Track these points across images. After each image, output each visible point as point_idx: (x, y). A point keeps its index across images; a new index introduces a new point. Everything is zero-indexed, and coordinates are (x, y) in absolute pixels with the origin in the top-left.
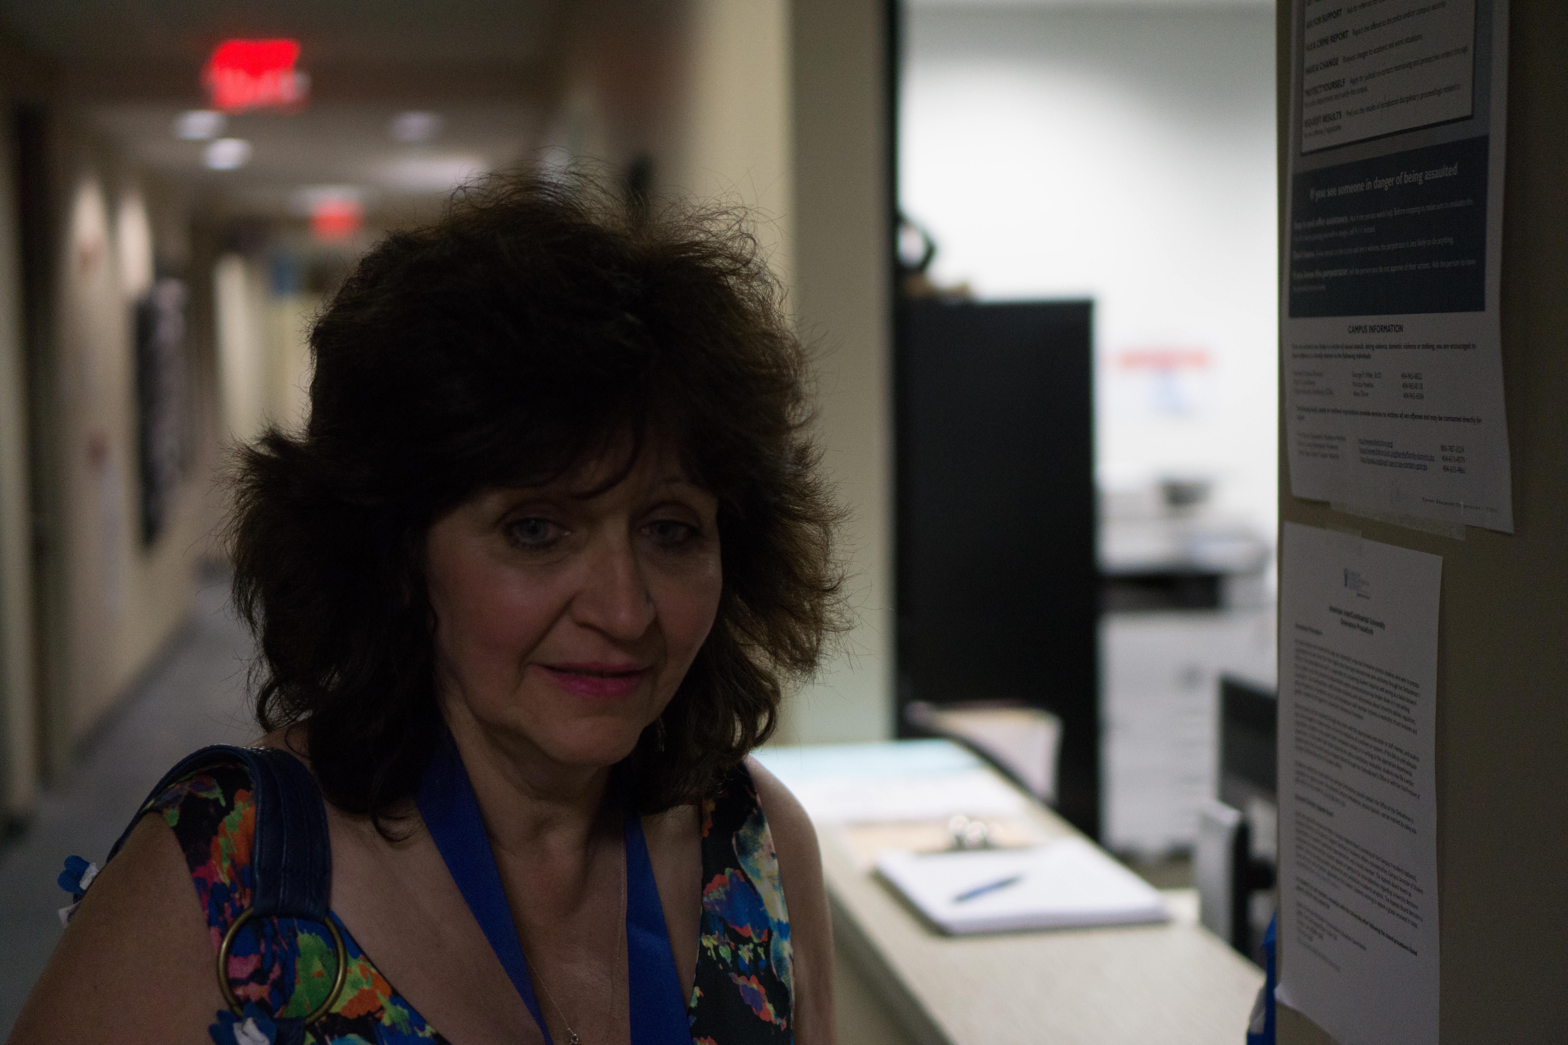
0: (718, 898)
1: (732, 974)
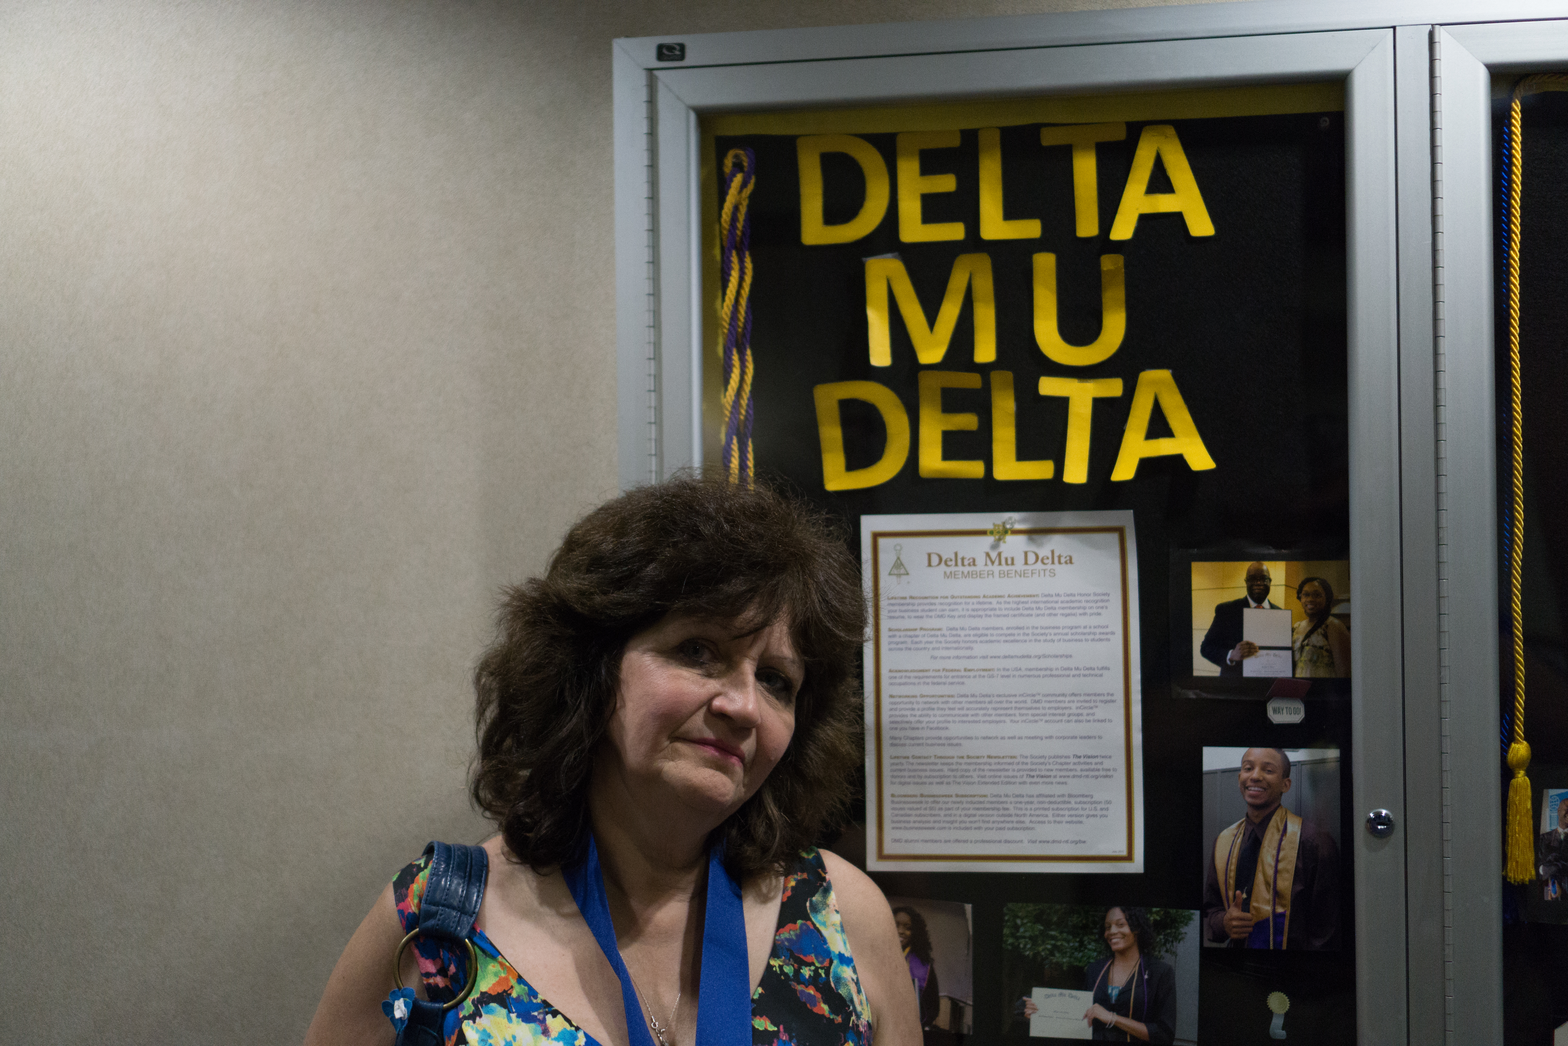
0: (788, 937)
1: (794, 984)
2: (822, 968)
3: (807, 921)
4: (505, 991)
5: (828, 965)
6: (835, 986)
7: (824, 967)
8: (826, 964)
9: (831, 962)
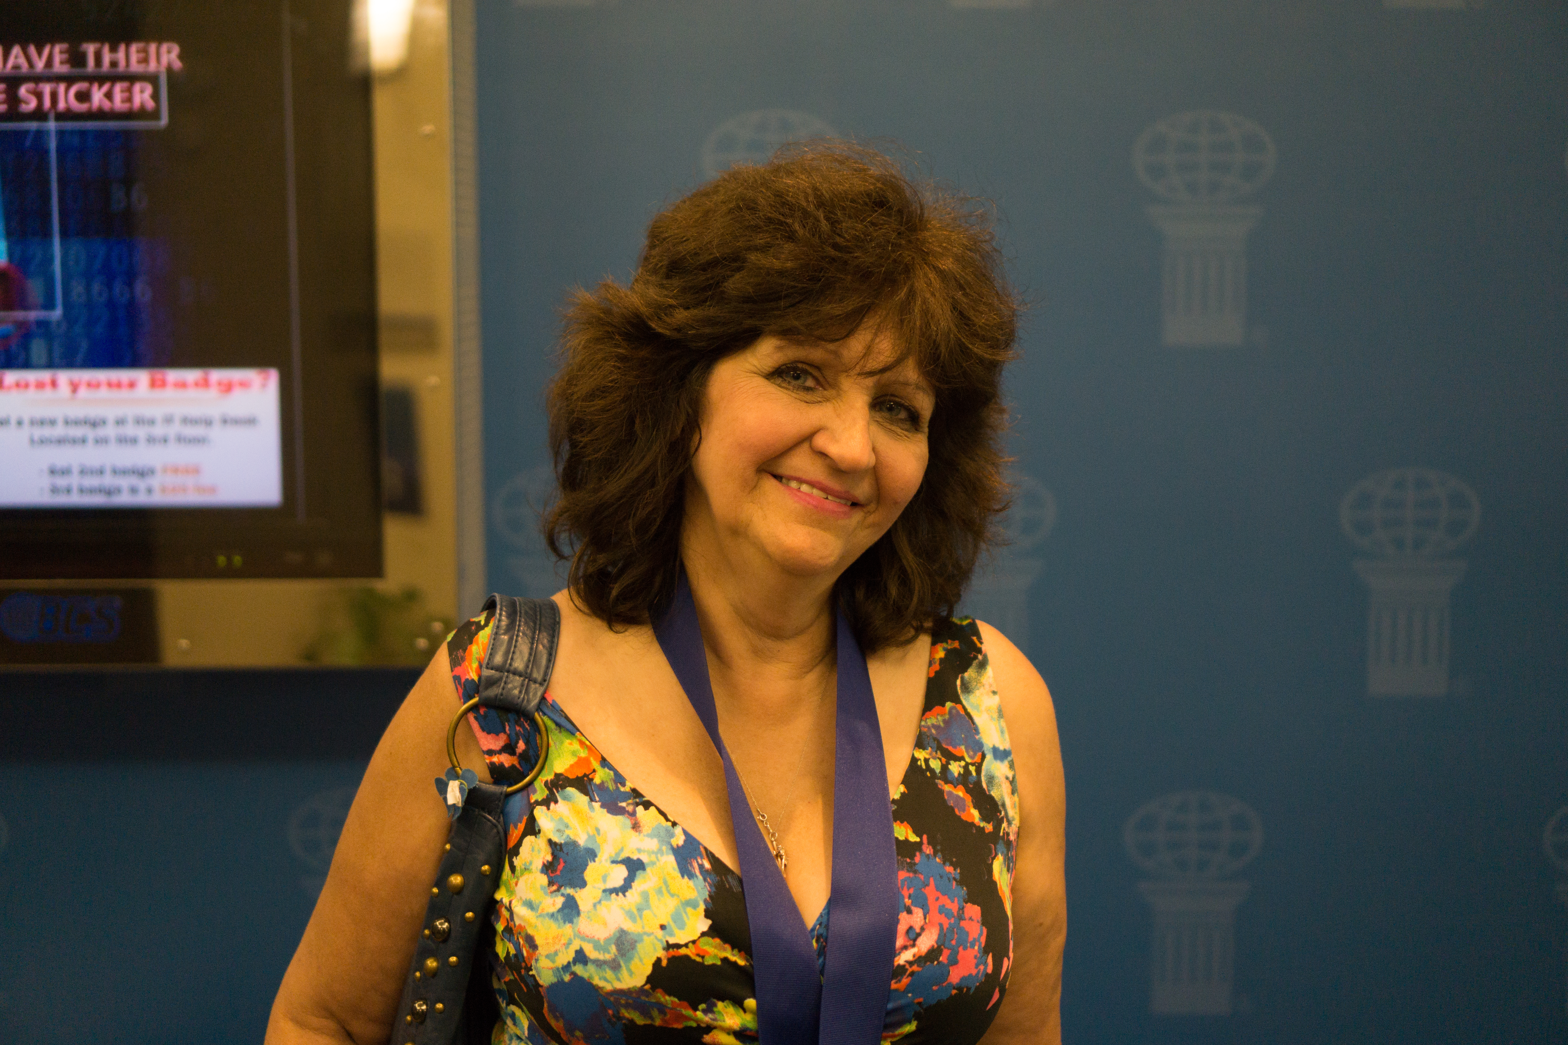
0: (935, 723)
1: (940, 782)
2: (973, 764)
3: (956, 704)
4: (585, 775)
5: (979, 761)
6: (988, 786)
7: (975, 763)
8: (977, 759)
9: (983, 756)
